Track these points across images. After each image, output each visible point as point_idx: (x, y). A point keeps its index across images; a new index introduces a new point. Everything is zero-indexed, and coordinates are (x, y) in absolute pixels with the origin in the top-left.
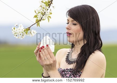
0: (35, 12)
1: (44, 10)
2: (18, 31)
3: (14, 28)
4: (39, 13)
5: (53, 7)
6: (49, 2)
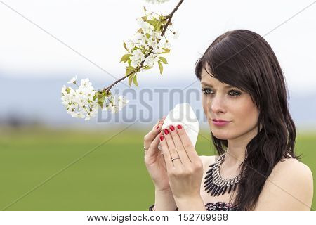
0: (125, 47)
1: (148, 40)
2: (77, 98)
3: (66, 91)
4: (135, 48)
5: (174, 33)
6: (163, 21)
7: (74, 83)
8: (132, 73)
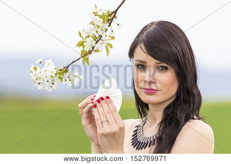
0: (80, 35)
1: (98, 30)
2: (43, 75)
3: (34, 69)
4: (88, 36)
5: (118, 25)
6: (110, 15)
7: (40, 62)
8: (85, 55)
